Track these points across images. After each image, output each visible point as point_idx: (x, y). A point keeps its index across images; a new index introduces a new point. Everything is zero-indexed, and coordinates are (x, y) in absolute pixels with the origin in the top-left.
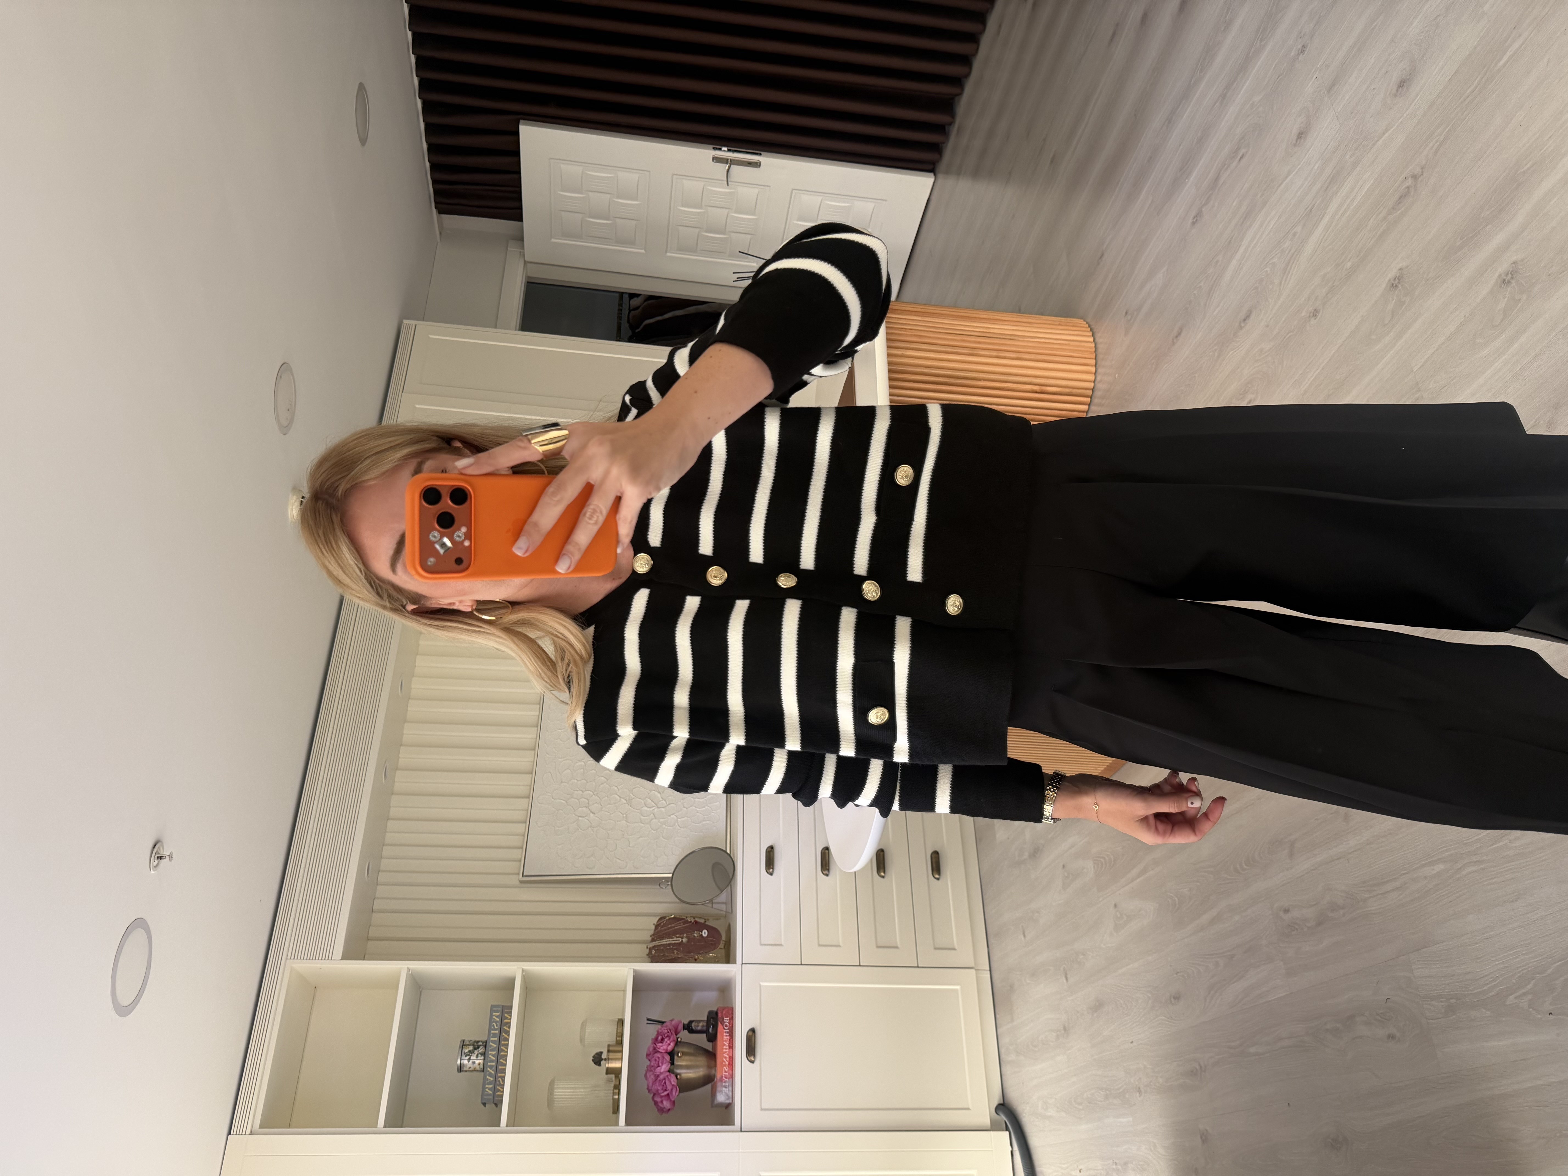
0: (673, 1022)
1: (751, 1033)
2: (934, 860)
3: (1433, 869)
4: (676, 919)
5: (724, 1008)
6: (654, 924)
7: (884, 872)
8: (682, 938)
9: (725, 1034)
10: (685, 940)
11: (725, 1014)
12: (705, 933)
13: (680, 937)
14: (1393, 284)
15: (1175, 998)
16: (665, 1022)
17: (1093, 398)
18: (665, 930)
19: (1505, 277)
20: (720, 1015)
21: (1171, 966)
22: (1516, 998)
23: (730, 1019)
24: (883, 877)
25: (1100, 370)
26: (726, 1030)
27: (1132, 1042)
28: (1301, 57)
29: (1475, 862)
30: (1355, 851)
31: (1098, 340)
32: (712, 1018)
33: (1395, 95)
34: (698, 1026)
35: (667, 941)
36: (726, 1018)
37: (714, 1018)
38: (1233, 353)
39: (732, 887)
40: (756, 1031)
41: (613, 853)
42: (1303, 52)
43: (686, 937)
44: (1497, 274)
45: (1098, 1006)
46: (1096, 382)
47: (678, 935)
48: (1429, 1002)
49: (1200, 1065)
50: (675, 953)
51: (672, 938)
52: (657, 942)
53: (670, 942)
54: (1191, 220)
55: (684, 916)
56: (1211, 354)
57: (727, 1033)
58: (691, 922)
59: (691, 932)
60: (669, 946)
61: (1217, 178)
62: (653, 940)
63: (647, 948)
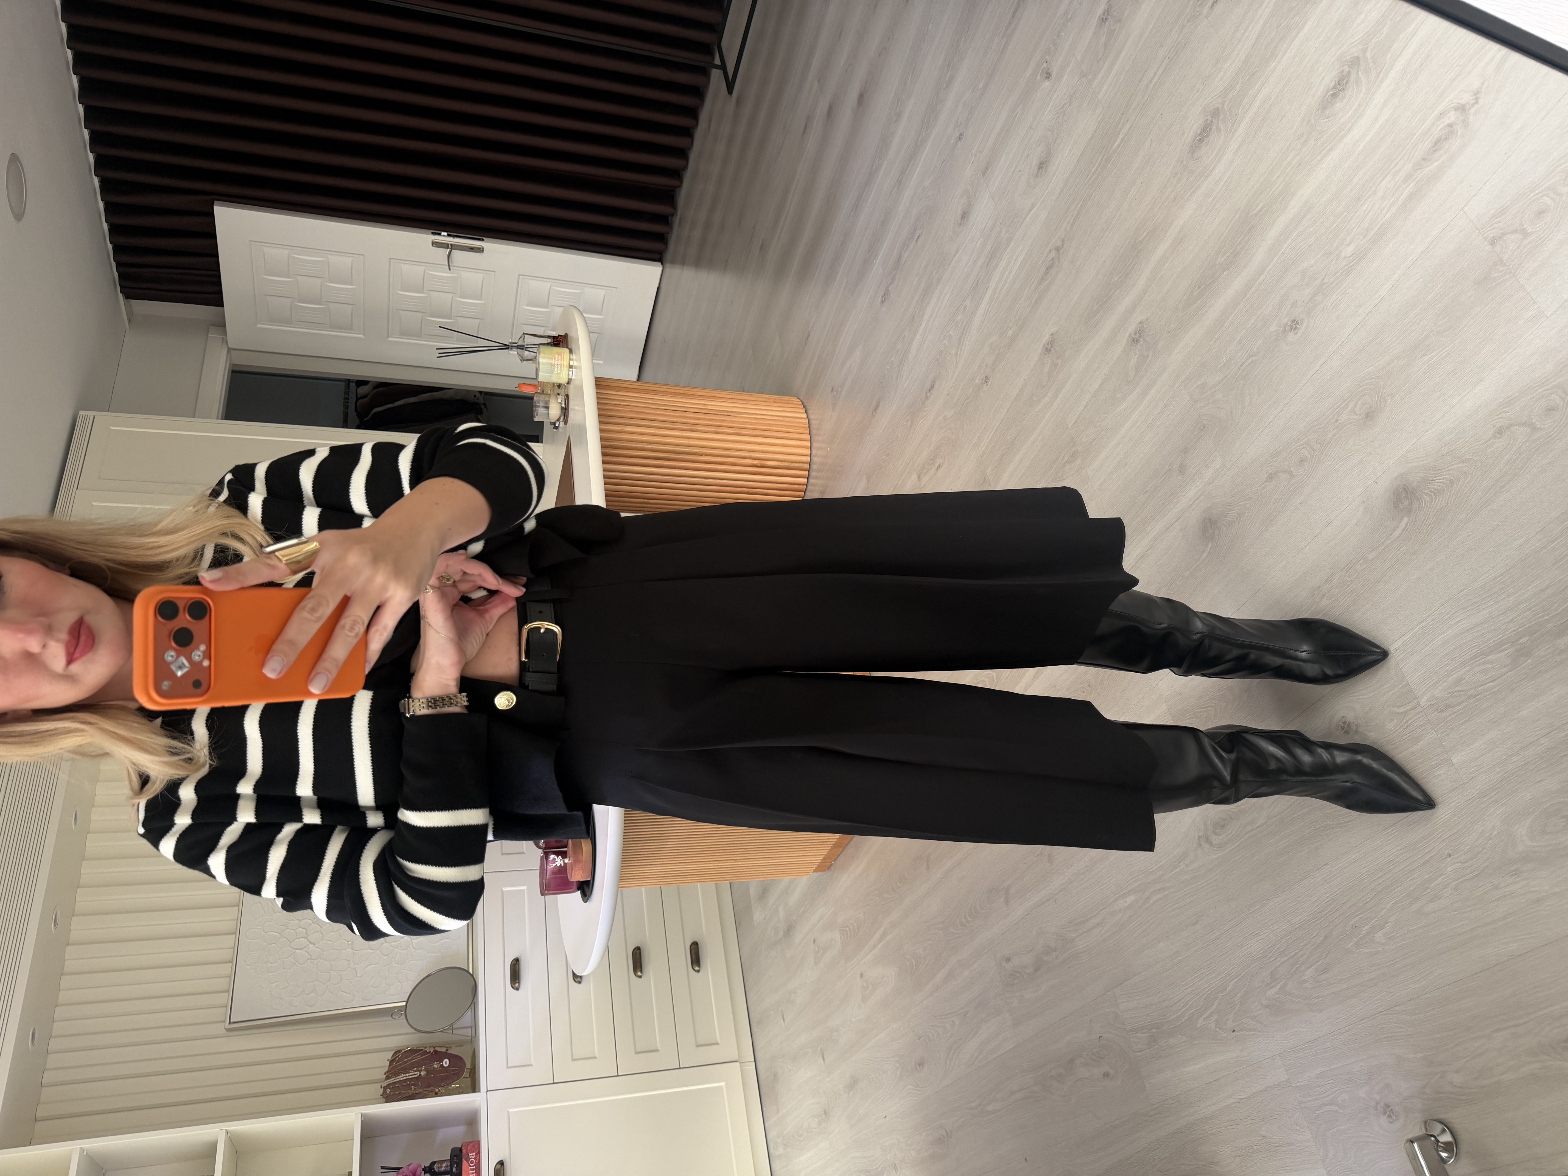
0: (411, 1167)
1: (499, 1166)
2: (693, 952)
3: (1126, 902)
4: (413, 1051)
5: (468, 1143)
6: (388, 1060)
7: (641, 972)
8: (420, 1071)
9: (470, 1172)
10: (423, 1073)
11: (470, 1150)
12: (446, 1063)
13: (418, 1071)
14: (1047, 349)
15: (919, 1065)
16: (402, 1168)
17: (811, 471)
18: (400, 1065)
19: (1134, 337)
20: (464, 1151)
21: (914, 1031)
22: (1205, 1019)
23: (475, 1154)
24: (640, 977)
25: (815, 445)
26: (472, 1168)
27: (885, 1117)
28: (960, 144)
29: (1160, 890)
30: (1060, 891)
31: (811, 417)
32: (455, 1156)
33: (1037, 176)
34: (442, 1167)
35: (403, 1077)
36: (472, 1154)
37: (457, 1155)
38: (923, 421)
39: (476, 1006)
40: (505, 1164)
41: (337, 986)
42: (960, 139)
43: (424, 1070)
44: (1127, 335)
45: (853, 1084)
46: (812, 456)
47: (415, 1069)
48: (1134, 1035)
49: (946, 1131)
50: (413, 1089)
51: (409, 1073)
52: (391, 1080)
53: (406, 1078)
54: (880, 299)
55: (422, 1047)
56: (905, 423)
57: (473, 1170)
58: (430, 1052)
59: (431, 1064)
60: (406, 1082)
61: (899, 259)
62: (387, 1078)
63: (381, 1088)
